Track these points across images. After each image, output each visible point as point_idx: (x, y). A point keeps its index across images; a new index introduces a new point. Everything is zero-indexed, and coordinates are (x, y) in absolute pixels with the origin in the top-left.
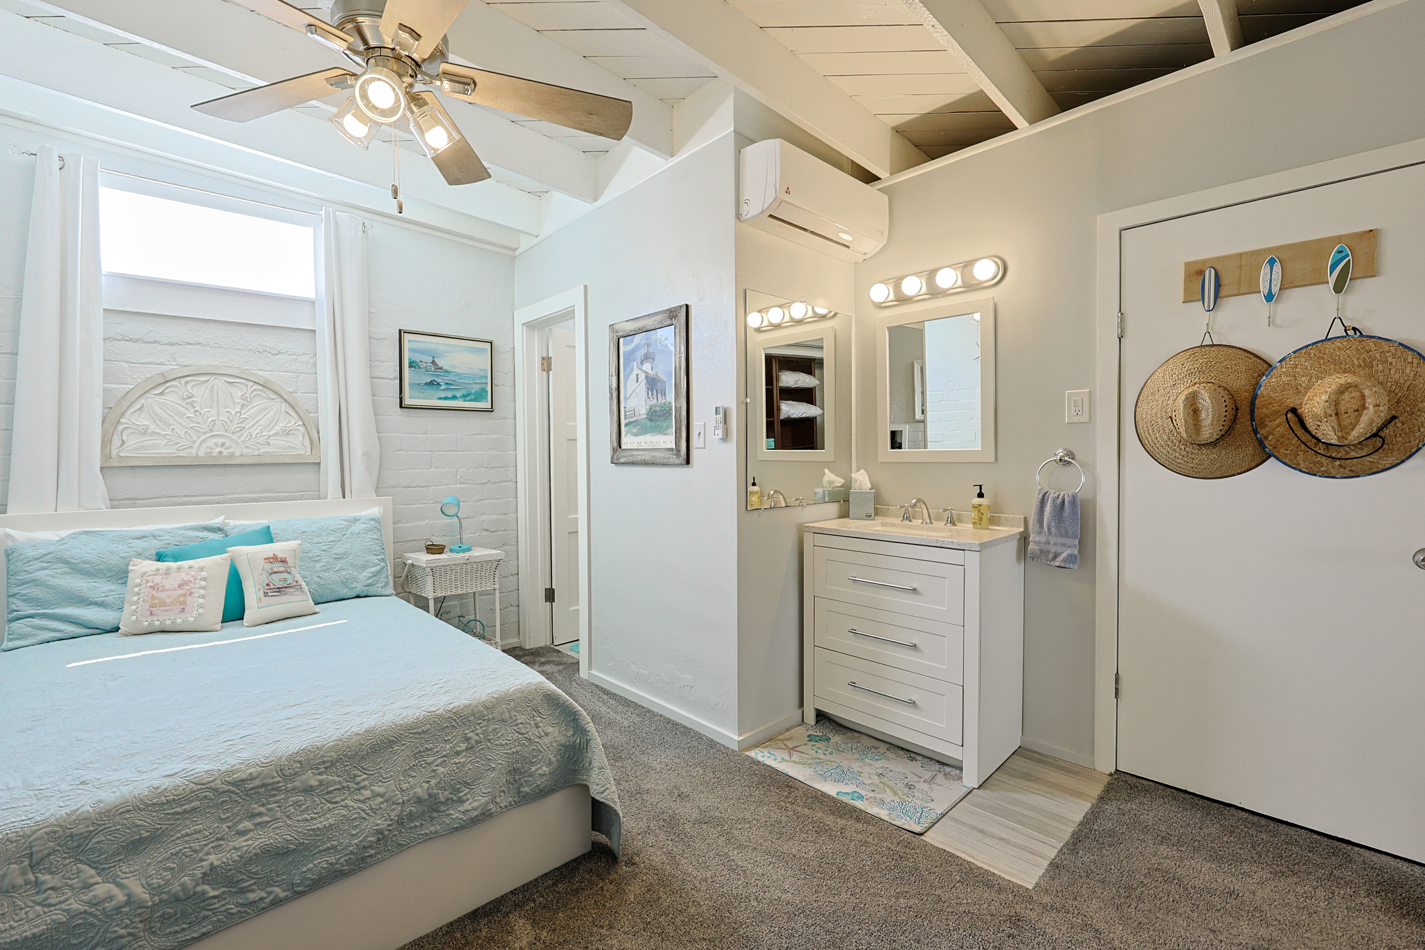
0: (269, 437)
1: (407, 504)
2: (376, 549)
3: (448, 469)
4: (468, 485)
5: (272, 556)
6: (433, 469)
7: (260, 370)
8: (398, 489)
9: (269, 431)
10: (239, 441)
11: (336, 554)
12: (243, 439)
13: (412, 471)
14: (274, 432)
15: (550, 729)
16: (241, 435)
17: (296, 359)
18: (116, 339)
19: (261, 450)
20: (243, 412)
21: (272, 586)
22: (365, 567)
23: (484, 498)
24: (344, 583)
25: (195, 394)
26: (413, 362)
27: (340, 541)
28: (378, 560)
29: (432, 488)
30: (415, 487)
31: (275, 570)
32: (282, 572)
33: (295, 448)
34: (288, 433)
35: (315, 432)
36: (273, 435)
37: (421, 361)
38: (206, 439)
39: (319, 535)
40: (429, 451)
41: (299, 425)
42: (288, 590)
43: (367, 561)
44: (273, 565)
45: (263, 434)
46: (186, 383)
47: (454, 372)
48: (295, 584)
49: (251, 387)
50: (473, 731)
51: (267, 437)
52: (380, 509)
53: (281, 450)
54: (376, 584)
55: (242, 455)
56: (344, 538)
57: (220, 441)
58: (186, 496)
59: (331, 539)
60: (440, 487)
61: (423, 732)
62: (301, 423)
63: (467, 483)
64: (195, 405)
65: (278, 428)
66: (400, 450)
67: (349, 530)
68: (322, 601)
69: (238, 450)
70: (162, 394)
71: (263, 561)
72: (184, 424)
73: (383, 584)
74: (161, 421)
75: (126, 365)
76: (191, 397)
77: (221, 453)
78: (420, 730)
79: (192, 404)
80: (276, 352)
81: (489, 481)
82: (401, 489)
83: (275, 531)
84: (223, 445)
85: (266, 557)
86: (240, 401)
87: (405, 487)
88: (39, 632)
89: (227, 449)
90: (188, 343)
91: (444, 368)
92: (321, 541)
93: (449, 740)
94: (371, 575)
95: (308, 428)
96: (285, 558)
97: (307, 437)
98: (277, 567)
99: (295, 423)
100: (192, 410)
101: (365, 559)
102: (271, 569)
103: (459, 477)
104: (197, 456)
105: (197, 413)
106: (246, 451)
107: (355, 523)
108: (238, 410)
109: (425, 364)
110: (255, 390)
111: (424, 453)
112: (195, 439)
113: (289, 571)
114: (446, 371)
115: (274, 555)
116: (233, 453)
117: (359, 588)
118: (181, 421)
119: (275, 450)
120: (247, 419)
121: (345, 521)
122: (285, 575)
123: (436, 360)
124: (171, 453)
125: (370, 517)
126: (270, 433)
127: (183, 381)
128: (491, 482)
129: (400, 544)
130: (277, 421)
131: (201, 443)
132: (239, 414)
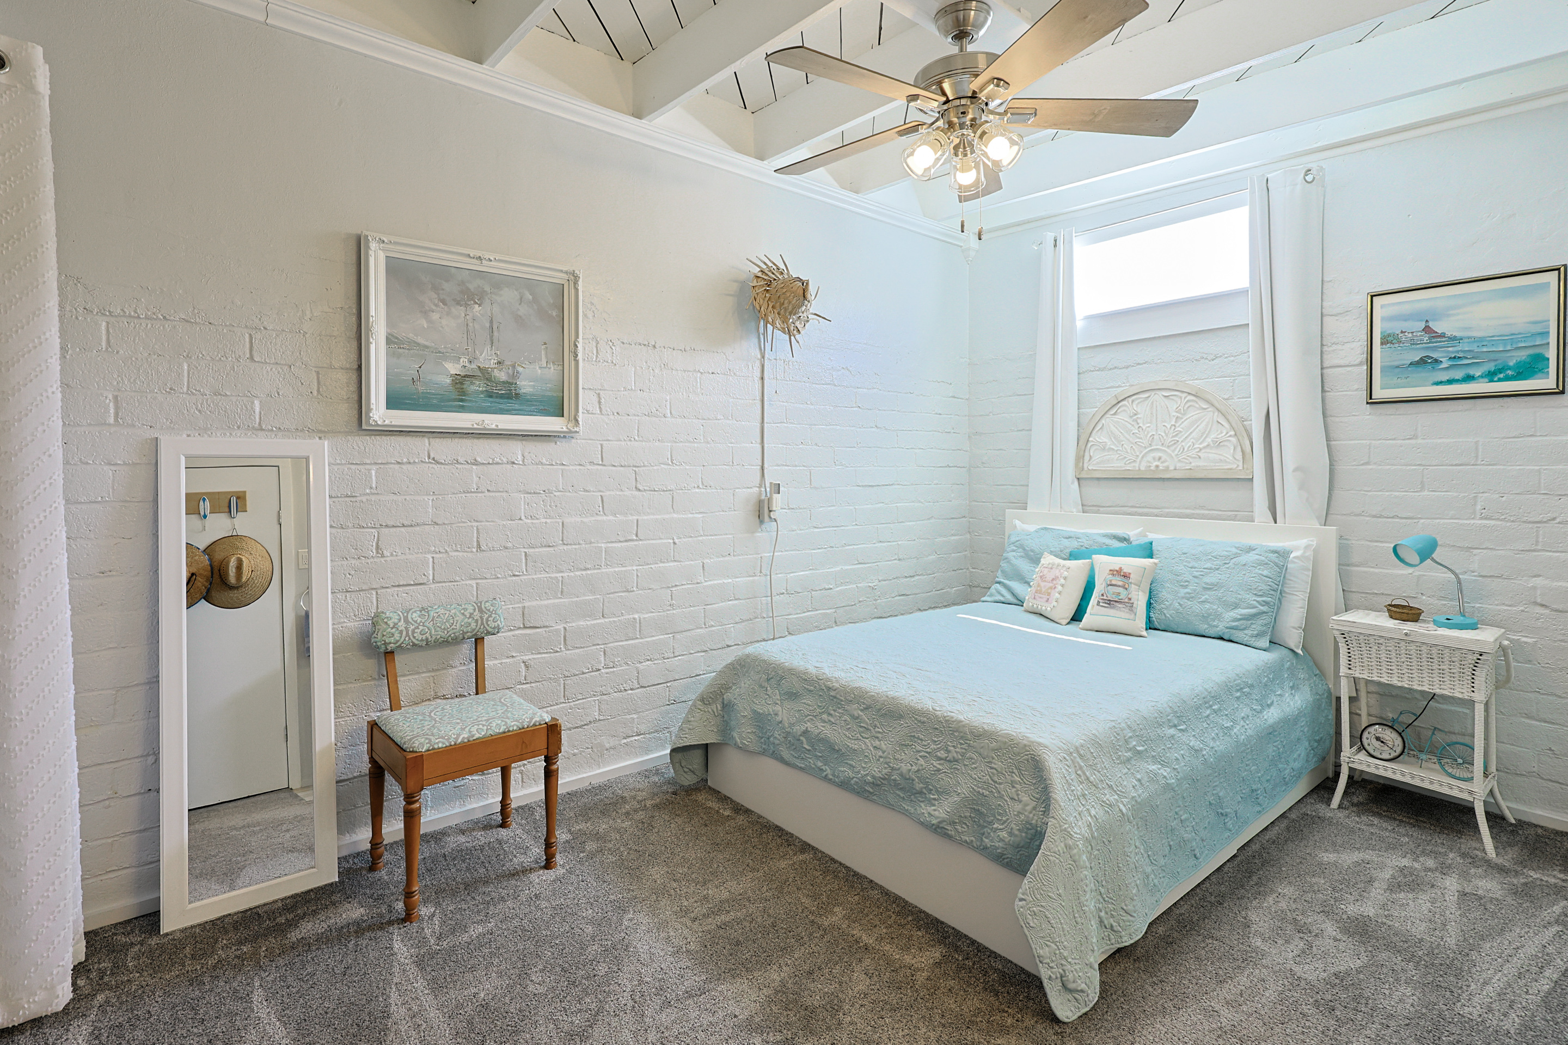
0: (1201, 450)
1: (1377, 541)
3: (1455, 494)
4: (1500, 523)
5: (1117, 569)
6: (1426, 493)
7: (1197, 379)
8: (1362, 518)
9: (1200, 444)
10: (1173, 455)
11: (1206, 583)
12: (1176, 452)
13: (1387, 493)
14: (1205, 444)
15: (1025, 799)
16: (1175, 449)
17: (1233, 361)
18: (1091, 371)
19: (1193, 464)
20: (1177, 425)
21: (1105, 598)
22: (1236, 606)
23: (1539, 547)
24: (1205, 618)
25: (1139, 411)
26: (1389, 335)
27: (1217, 569)
28: (1258, 601)
29: (1422, 521)
30: (1393, 518)
31: (1113, 582)
32: (1119, 586)
33: (1226, 462)
34: (1219, 444)
35: (1247, 443)
36: (1204, 448)
37: (1402, 332)
38: (1146, 453)
39: (1198, 559)
40: (1419, 465)
41: (1230, 436)
42: (1117, 604)
43: (1240, 600)
44: (1114, 578)
45: (1196, 446)
46: (1133, 401)
47: (1469, 338)
48: (1126, 600)
49: (1185, 398)
50: (954, 746)
51: (1198, 450)
52: (1312, 541)
53: (1212, 464)
54: (1244, 629)
55: (1175, 469)
56: (1223, 568)
57: (1158, 454)
58: (1132, 507)
59: (1208, 565)
60: (1438, 521)
61: (920, 721)
62: (1232, 433)
63: (1498, 519)
64: (1139, 421)
65: (1209, 440)
66: (1367, 463)
67: (1235, 560)
68: (1179, 630)
69: (1173, 463)
70: (1115, 414)
71: (1108, 572)
72: (1131, 439)
73: (1255, 632)
74: (1114, 438)
75: (1096, 392)
76: (1136, 414)
77: (1157, 466)
78: (919, 718)
79: (1136, 421)
80: (1212, 357)
81: (1554, 519)
82: (1368, 519)
83: (1159, 548)
84: (1160, 458)
85: (1112, 568)
86: (1175, 414)
87: (1374, 516)
89: (1162, 463)
90: (1138, 364)
91: (1449, 334)
92: (1196, 565)
93: (936, 742)
94: (1239, 617)
95: (1240, 438)
96: (1130, 574)
97: (1239, 449)
98: (1117, 580)
99: (1227, 433)
100: (1137, 427)
101: (1239, 596)
102: (1111, 581)
103: (1479, 507)
104: (1139, 469)
105: (1140, 429)
106: (1179, 465)
107: (1248, 552)
108: (1173, 423)
109: (1410, 335)
110: (1188, 401)
111: (1409, 467)
112: (1138, 454)
113: (1127, 586)
114: (1453, 339)
115: (1121, 568)
116: (1168, 467)
117: (1220, 628)
118: (1128, 437)
119: (1205, 464)
120: (1181, 432)
121: (1237, 548)
122: (1121, 590)
123: (1431, 324)
124: (1121, 467)
125: (1272, 549)
126: (1201, 446)
127: (1130, 399)
128: (1558, 520)
129: (1364, 595)
130: (1209, 432)
131: (1143, 457)
132: (1173, 427)
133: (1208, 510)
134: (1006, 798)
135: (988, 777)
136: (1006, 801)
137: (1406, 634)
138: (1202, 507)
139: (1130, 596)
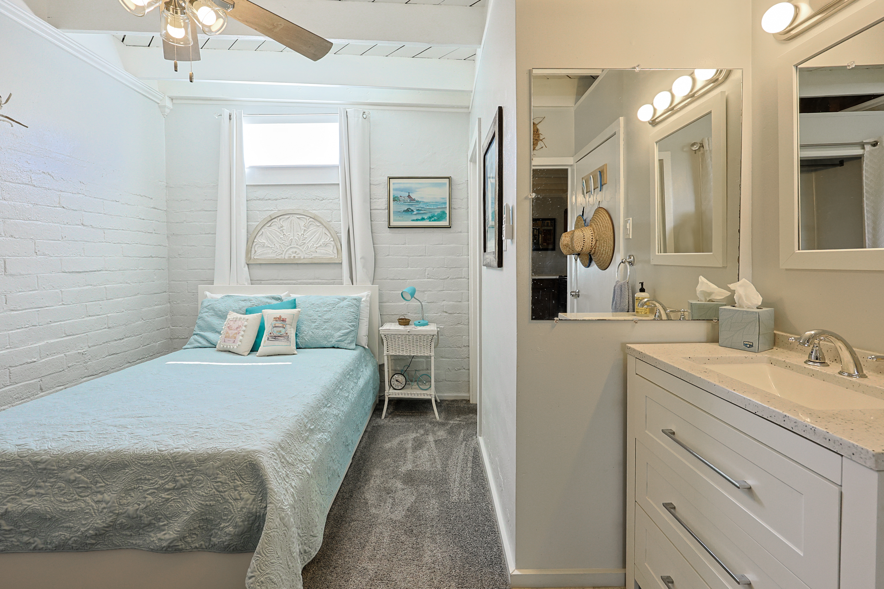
0: (317, 248)
1: (393, 291)
2: (350, 318)
3: (419, 268)
4: (433, 280)
5: (278, 317)
6: (409, 268)
7: (314, 210)
8: (387, 280)
9: (317, 244)
10: (303, 250)
11: (325, 319)
12: (304, 249)
13: (396, 269)
14: (319, 245)
15: (246, 495)
16: (304, 247)
17: (331, 202)
19: (313, 256)
20: (305, 234)
21: (272, 335)
22: (340, 329)
23: (445, 289)
24: (325, 338)
25: (284, 225)
26: (396, 197)
27: (330, 311)
28: (349, 325)
29: (408, 280)
30: (398, 280)
31: (277, 325)
32: (280, 327)
33: (329, 254)
34: (326, 245)
35: (339, 245)
36: (319, 247)
37: (401, 196)
38: (288, 249)
39: (320, 307)
40: (407, 256)
41: (331, 241)
42: (279, 338)
43: (342, 326)
44: (277, 322)
45: (314, 246)
46: (280, 220)
47: (423, 202)
48: (285, 335)
49: (308, 220)
51: (316, 248)
52: (369, 292)
53: (322, 255)
54: (344, 340)
55: (304, 258)
56: (333, 310)
57: (294, 250)
58: (281, 280)
59: (325, 309)
60: (413, 280)
61: (146, 465)
62: (332, 239)
63: (433, 278)
64: (284, 231)
65: (321, 243)
66: (388, 255)
67: (338, 305)
68: (312, 347)
69: (303, 255)
70: (270, 226)
71: (273, 319)
72: (279, 241)
73: (349, 342)
74: (270, 240)
75: (258, 212)
76: (282, 227)
77: (294, 257)
78: (145, 462)
79: (282, 230)
80: (321, 199)
82: (389, 281)
83: (299, 302)
84: (296, 252)
85: (275, 317)
86: (303, 228)
87: (391, 279)
88: (195, 342)
89: (297, 255)
90: (283, 198)
91: (416, 199)
92: (319, 310)
93: (163, 477)
94: (342, 335)
95: (336, 242)
96: (286, 319)
97: (335, 247)
98: (279, 324)
99: (330, 239)
100: (283, 234)
101: (341, 324)
102: (275, 324)
103: (426, 274)
104: (285, 258)
105: (285, 236)
106: (306, 256)
107: (343, 300)
108: (303, 233)
109: (403, 198)
110: (310, 221)
111: (403, 257)
112: (283, 249)
113: (284, 326)
114: (417, 202)
115: (280, 316)
116: (300, 257)
117: (333, 342)
118: (278, 240)
119: (319, 255)
120: (306, 238)
121: (338, 299)
122: (281, 329)
123: (410, 194)
124: (274, 257)
125: (354, 298)
126: (317, 246)
127: (279, 218)
128: (450, 278)
129: (389, 316)
130: (321, 238)
131: (286, 252)
132: (303, 235)
133: (320, 280)
134: (231, 501)
135: (214, 490)
136: (231, 503)
137: (409, 332)
138: (318, 279)
139: (287, 332)
